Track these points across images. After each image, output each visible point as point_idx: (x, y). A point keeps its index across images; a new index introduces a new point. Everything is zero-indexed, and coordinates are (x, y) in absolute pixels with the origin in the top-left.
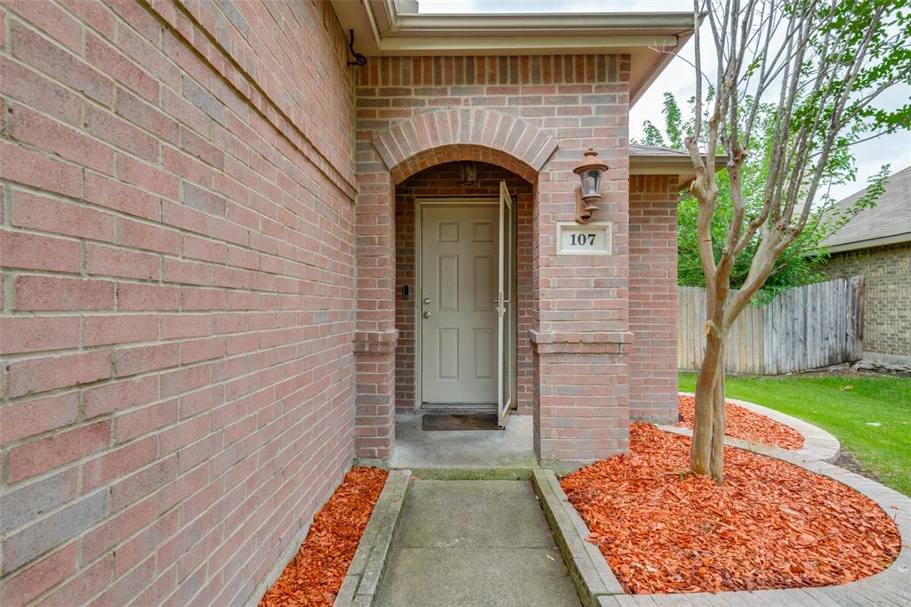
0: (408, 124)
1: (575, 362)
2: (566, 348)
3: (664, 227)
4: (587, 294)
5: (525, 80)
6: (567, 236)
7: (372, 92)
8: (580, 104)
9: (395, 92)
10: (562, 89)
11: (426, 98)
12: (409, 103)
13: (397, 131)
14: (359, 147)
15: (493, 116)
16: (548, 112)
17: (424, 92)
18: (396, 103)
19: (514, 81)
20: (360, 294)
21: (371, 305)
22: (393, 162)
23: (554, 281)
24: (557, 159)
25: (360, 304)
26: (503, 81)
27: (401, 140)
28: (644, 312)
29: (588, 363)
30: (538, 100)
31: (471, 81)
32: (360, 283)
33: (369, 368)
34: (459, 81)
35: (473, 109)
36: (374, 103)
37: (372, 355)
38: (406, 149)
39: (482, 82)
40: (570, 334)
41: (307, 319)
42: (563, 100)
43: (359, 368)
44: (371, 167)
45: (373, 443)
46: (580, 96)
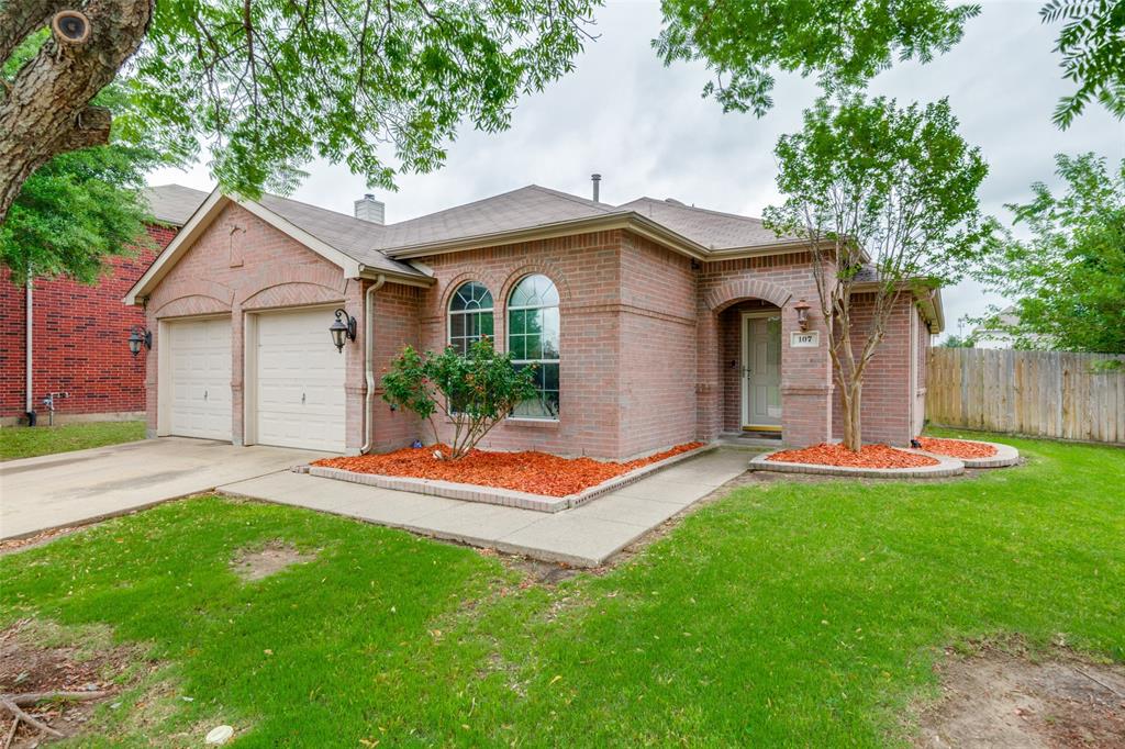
0: (720, 290)
1: (799, 399)
2: (795, 392)
3: (900, 322)
4: (807, 366)
5: (776, 265)
6: (797, 339)
7: (704, 276)
8: (803, 274)
9: (715, 275)
10: (794, 267)
11: (729, 277)
12: (720, 279)
13: (715, 293)
14: (699, 301)
15: (759, 283)
16: (787, 279)
17: (728, 274)
18: (715, 280)
19: (770, 265)
20: (699, 366)
21: (703, 371)
22: (713, 307)
23: (789, 359)
24: (791, 301)
25: (698, 371)
26: (765, 266)
27: (717, 296)
28: (885, 376)
29: (805, 399)
30: (782, 274)
31: (749, 267)
32: (698, 361)
33: (703, 399)
34: (744, 267)
35: (750, 280)
36: (705, 281)
37: (703, 393)
38: (719, 300)
39: (754, 267)
40: (797, 385)
41: (671, 376)
42: (793, 273)
43: (698, 399)
44: (703, 309)
45: (704, 433)
46: (803, 270)
